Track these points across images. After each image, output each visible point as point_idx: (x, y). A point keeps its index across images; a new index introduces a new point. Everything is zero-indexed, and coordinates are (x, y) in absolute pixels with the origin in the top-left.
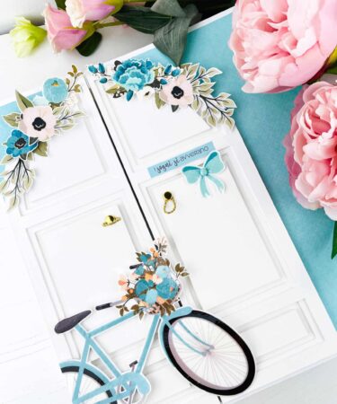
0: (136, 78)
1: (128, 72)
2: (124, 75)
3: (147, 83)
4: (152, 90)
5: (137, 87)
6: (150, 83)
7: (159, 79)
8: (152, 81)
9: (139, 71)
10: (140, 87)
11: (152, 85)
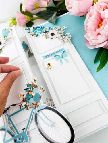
0: (39, 31)
2: (36, 30)
4: (45, 34)
5: (40, 33)
7: (47, 31)
8: (44, 31)
9: (41, 29)
10: (41, 33)
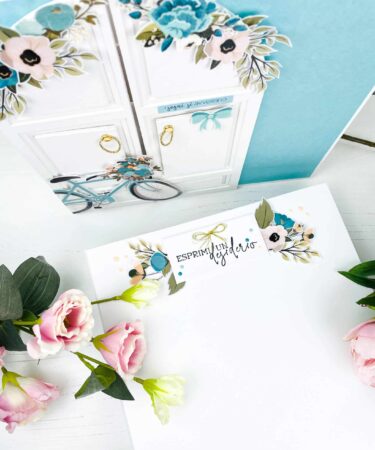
0: (184, 22)
1: (177, 11)
2: (169, 14)
3: (196, 30)
4: (198, 40)
5: (180, 33)
6: (200, 31)
8: (204, 29)
9: (194, 13)
10: (185, 34)
11: (201, 34)
